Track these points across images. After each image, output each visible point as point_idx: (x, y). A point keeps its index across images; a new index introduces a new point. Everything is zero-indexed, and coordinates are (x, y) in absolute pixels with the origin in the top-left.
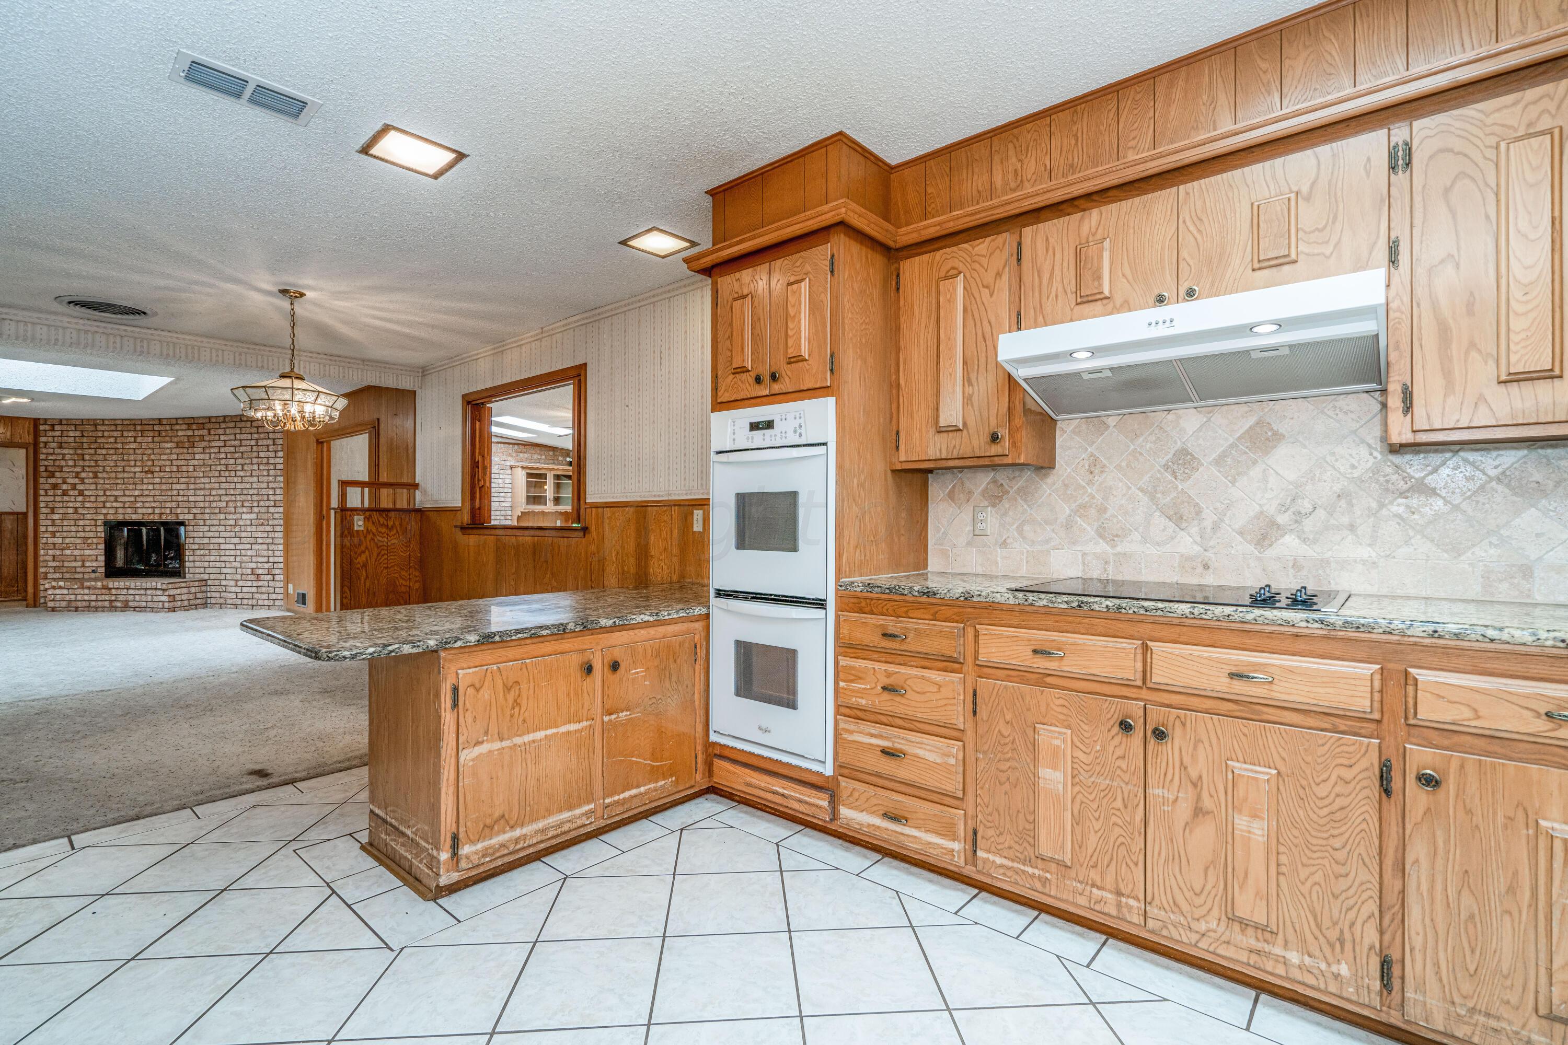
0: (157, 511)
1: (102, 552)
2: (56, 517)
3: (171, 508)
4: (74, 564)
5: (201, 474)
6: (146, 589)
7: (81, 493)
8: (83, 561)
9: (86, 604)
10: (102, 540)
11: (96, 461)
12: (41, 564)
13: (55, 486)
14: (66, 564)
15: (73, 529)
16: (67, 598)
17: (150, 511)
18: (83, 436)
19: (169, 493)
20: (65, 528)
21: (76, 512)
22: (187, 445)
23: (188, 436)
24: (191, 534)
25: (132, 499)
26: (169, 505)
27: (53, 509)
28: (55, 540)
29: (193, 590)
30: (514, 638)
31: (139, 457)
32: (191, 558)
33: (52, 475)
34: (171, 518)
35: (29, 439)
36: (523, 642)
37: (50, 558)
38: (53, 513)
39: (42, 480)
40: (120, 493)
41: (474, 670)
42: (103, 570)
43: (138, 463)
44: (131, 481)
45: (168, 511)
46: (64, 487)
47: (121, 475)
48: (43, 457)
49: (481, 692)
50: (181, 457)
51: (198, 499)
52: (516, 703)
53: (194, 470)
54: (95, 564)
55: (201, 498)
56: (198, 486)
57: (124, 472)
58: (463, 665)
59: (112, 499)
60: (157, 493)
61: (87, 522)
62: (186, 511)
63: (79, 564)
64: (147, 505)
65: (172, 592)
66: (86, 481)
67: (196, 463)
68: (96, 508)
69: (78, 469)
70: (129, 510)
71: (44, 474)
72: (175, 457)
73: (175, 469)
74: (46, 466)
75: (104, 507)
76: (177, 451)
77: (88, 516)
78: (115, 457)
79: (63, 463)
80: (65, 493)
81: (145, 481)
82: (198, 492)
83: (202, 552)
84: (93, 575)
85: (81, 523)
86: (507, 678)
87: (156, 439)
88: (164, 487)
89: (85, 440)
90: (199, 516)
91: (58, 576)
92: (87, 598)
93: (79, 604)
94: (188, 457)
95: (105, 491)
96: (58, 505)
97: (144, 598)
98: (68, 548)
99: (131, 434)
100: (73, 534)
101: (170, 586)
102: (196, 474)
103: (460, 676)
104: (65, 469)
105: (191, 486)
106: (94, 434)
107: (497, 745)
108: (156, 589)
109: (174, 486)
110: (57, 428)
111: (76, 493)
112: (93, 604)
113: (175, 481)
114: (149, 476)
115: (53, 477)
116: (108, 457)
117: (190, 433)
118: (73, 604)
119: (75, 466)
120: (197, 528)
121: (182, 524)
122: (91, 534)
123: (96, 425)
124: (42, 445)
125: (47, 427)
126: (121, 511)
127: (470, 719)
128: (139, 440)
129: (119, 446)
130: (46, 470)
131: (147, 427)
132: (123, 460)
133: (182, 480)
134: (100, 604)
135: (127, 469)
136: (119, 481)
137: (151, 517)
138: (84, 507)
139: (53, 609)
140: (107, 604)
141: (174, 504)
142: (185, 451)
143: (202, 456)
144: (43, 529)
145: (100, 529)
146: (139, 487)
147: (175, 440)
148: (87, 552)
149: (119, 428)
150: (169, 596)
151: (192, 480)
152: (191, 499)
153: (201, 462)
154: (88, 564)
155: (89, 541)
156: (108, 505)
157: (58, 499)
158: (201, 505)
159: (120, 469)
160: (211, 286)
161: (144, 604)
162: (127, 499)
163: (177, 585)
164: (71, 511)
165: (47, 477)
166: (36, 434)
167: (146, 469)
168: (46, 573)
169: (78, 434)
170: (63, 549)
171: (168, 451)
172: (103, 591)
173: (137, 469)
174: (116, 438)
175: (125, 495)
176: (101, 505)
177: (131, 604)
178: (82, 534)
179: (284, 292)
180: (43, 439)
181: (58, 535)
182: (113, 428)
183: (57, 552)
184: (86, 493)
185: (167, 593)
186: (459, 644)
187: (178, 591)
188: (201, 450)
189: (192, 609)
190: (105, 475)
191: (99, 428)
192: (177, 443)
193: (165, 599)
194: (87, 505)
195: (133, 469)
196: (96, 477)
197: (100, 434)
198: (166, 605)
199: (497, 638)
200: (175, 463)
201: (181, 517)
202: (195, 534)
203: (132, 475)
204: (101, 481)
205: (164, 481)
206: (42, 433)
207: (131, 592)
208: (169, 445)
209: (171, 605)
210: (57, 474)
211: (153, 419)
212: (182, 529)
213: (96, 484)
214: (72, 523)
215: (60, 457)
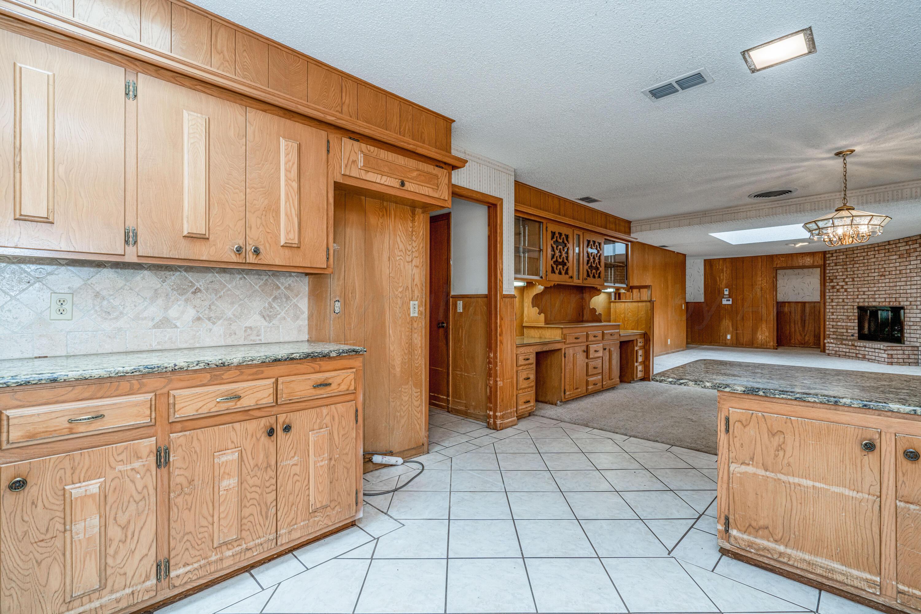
0: (887, 300)
1: (857, 325)
2: (834, 304)
3: (896, 298)
4: (842, 331)
5: (915, 275)
6: (875, 349)
7: (846, 290)
8: (847, 329)
9: (844, 354)
10: (857, 318)
11: (854, 271)
12: (827, 329)
13: (833, 287)
14: (839, 330)
15: (842, 311)
16: (835, 349)
17: (883, 300)
18: (847, 258)
19: (895, 288)
20: (838, 311)
21: (843, 301)
22: (905, 256)
23: (906, 250)
24: (908, 315)
25: (873, 293)
26: (894, 296)
27: (832, 299)
28: (833, 317)
29: (907, 352)
30: (777, 396)
31: (877, 267)
32: (908, 331)
33: (832, 281)
34: (896, 304)
35: (821, 262)
36: (789, 402)
37: (831, 327)
38: (832, 302)
39: (827, 284)
40: (866, 289)
41: (741, 411)
42: (857, 335)
43: (876, 271)
44: (872, 282)
45: (894, 300)
46: (838, 287)
47: (866, 279)
48: (828, 271)
49: (747, 429)
50: (902, 264)
51: (913, 291)
52: (780, 447)
53: (910, 272)
54: (853, 331)
55: (915, 291)
56: (913, 283)
57: (868, 276)
58: (734, 405)
59: (862, 293)
60: (888, 288)
61: (849, 307)
62: (905, 299)
63: (845, 331)
64: (881, 296)
65: (890, 352)
66: (848, 283)
67: (911, 267)
68: (853, 299)
69: (844, 277)
70: (871, 300)
71: (828, 281)
72: (898, 264)
73: (898, 272)
74: (829, 276)
75: (858, 298)
76: (899, 260)
77: (849, 304)
78: (863, 268)
79: (837, 274)
80: (838, 291)
81: (880, 281)
82: (913, 287)
83: (915, 327)
84: (852, 338)
85: (846, 307)
86: (772, 426)
87: (887, 254)
88: (891, 285)
89: (848, 260)
90: (913, 303)
91: (835, 336)
92: (844, 350)
93: (841, 353)
94: (907, 263)
95: (858, 288)
96: (835, 297)
97: (874, 354)
98: (840, 322)
99: (872, 253)
100: (842, 314)
101: (889, 348)
102: (912, 275)
103: (730, 412)
104: (838, 277)
105: (908, 283)
106: (852, 256)
107: (761, 472)
108: (880, 349)
109: (898, 284)
110: (834, 255)
111: (843, 290)
112: (847, 354)
113: (898, 280)
114: (883, 278)
115: (832, 282)
116: (860, 269)
117: (908, 247)
118: (838, 353)
119: (843, 275)
120: (912, 311)
121: (903, 308)
122: (851, 314)
123: (853, 251)
124: (827, 265)
125: (830, 255)
126: (867, 300)
127: (738, 445)
128: (877, 256)
129: (866, 261)
130: (829, 279)
131: (881, 248)
132: (868, 269)
133: (903, 279)
134: (851, 354)
135: (870, 275)
136: (865, 282)
137: (884, 304)
138: (847, 298)
139: (829, 355)
140: (854, 355)
141: (897, 295)
142: (904, 260)
143: (915, 262)
144: (828, 310)
145: (856, 311)
146: (877, 285)
147: (898, 253)
148: (849, 324)
149: (866, 250)
150: (888, 354)
151: (909, 279)
152: (909, 291)
153: (915, 267)
154: (849, 331)
155: (850, 318)
156: (860, 297)
157: (835, 294)
158: (915, 295)
159: (866, 275)
160: (799, 167)
161: (874, 358)
162: (870, 293)
163: (894, 348)
164: (841, 300)
165: (830, 283)
166: (825, 259)
167: (881, 273)
168: (829, 335)
169: (844, 257)
170: (837, 322)
171: (894, 261)
172: (853, 347)
173: (876, 274)
174: (864, 256)
175: (869, 291)
176: (856, 297)
177: (867, 357)
178: (846, 314)
179: (838, 154)
180: (828, 262)
181: (835, 314)
182: (862, 251)
183: (834, 324)
184: (849, 290)
185: (886, 352)
186: (728, 390)
187: (895, 352)
188: (914, 258)
189: (905, 365)
190: (858, 279)
191: (855, 252)
192: (899, 255)
193: (885, 356)
194: (849, 297)
195: (873, 275)
196: (853, 281)
197: (855, 255)
198: (886, 360)
199: (761, 393)
200: (898, 268)
201: (902, 304)
202: (911, 315)
203: (872, 278)
204: (856, 283)
205: (891, 281)
206: (827, 259)
207: (867, 349)
208: (894, 257)
209: (890, 360)
210: (834, 281)
211: (885, 242)
212: (902, 311)
213: (854, 285)
214: (842, 307)
215: (835, 271)
